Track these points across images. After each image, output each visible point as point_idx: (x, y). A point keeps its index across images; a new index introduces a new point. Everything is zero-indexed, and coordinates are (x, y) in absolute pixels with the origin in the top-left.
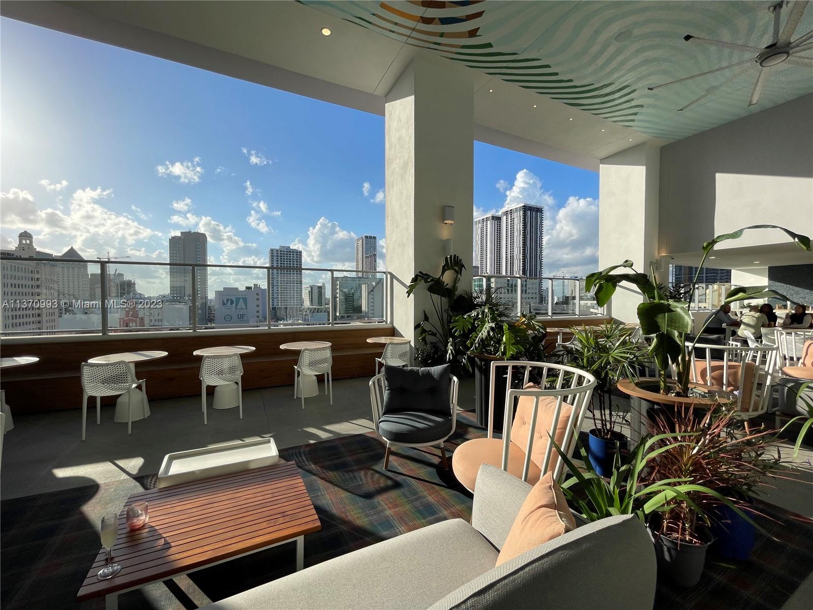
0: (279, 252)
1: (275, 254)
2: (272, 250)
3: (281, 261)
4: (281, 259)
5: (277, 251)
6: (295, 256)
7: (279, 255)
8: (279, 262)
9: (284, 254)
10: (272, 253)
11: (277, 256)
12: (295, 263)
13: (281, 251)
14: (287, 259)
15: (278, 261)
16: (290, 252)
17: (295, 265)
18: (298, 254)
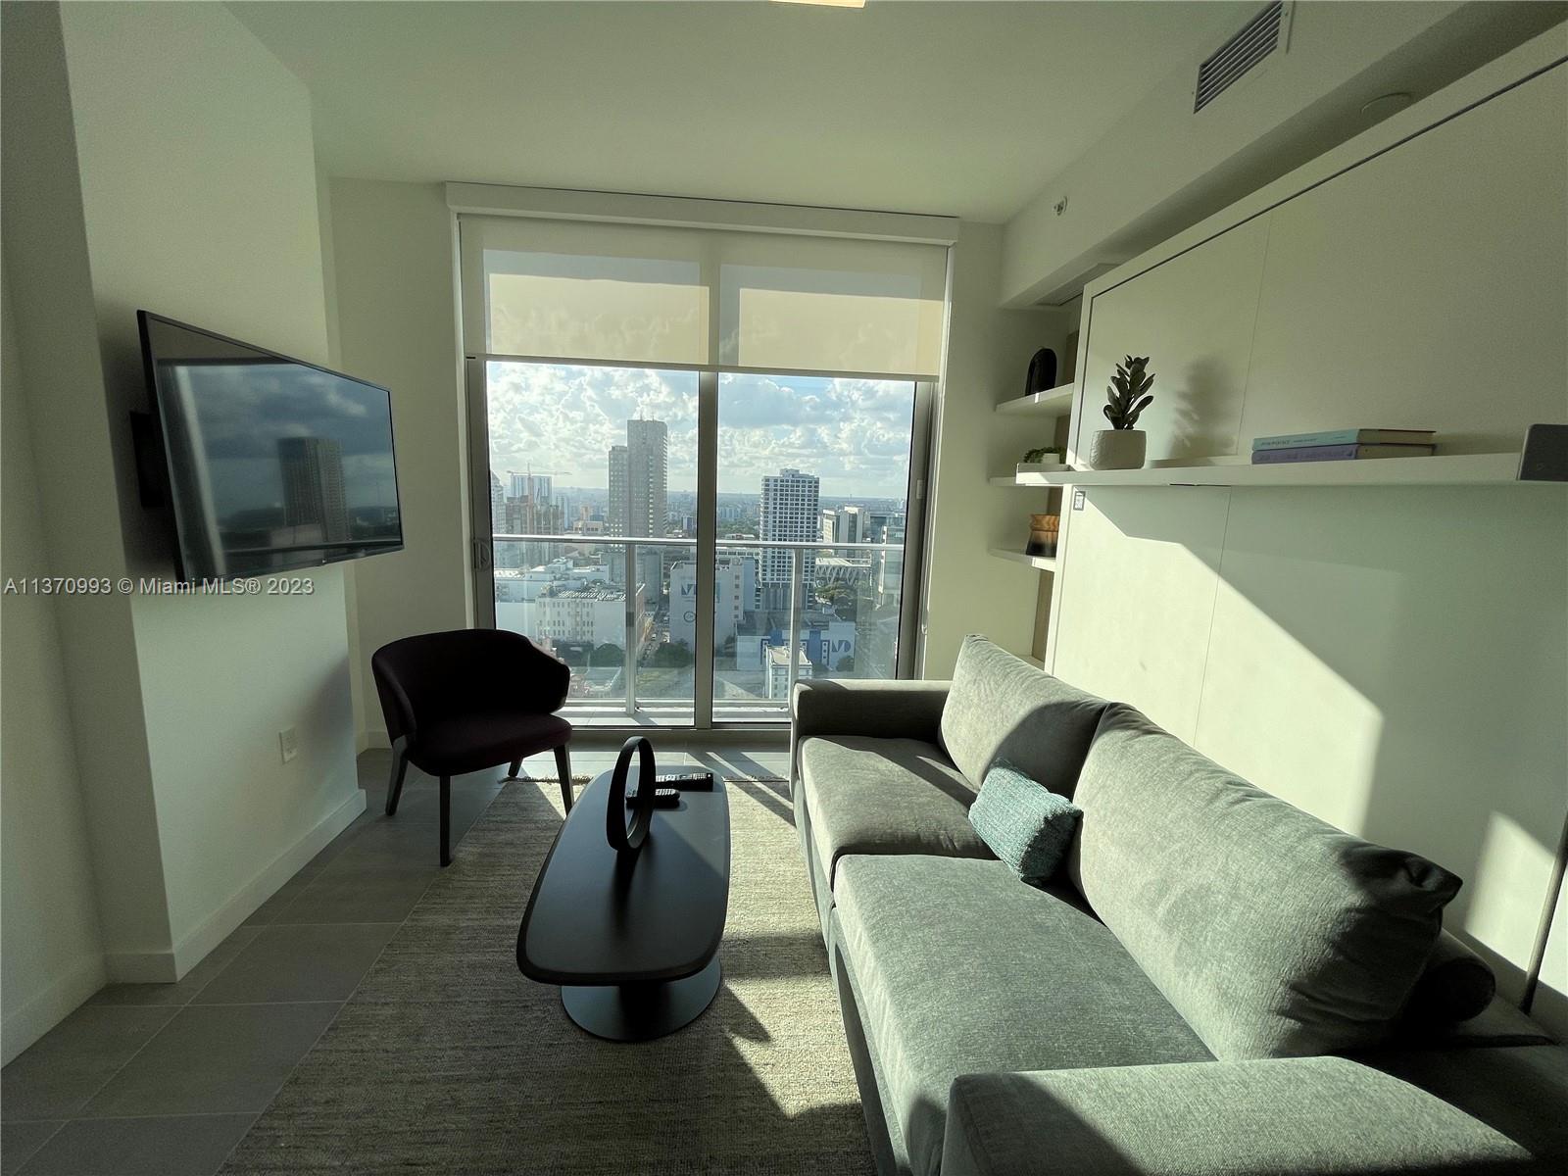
0: (779, 483)
1: (772, 487)
2: (767, 480)
3: (781, 499)
4: (781, 495)
5: (776, 481)
6: (807, 489)
7: (779, 488)
8: (778, 501)
9: (787, 486)
10: (767, 485)
11: (776, 490)
12: (806, 502)
13: (782, 481)
14: (792, 495)
15: (775, 499)
16: (798, 481)
17: (806, 506)
18: (813, 484)
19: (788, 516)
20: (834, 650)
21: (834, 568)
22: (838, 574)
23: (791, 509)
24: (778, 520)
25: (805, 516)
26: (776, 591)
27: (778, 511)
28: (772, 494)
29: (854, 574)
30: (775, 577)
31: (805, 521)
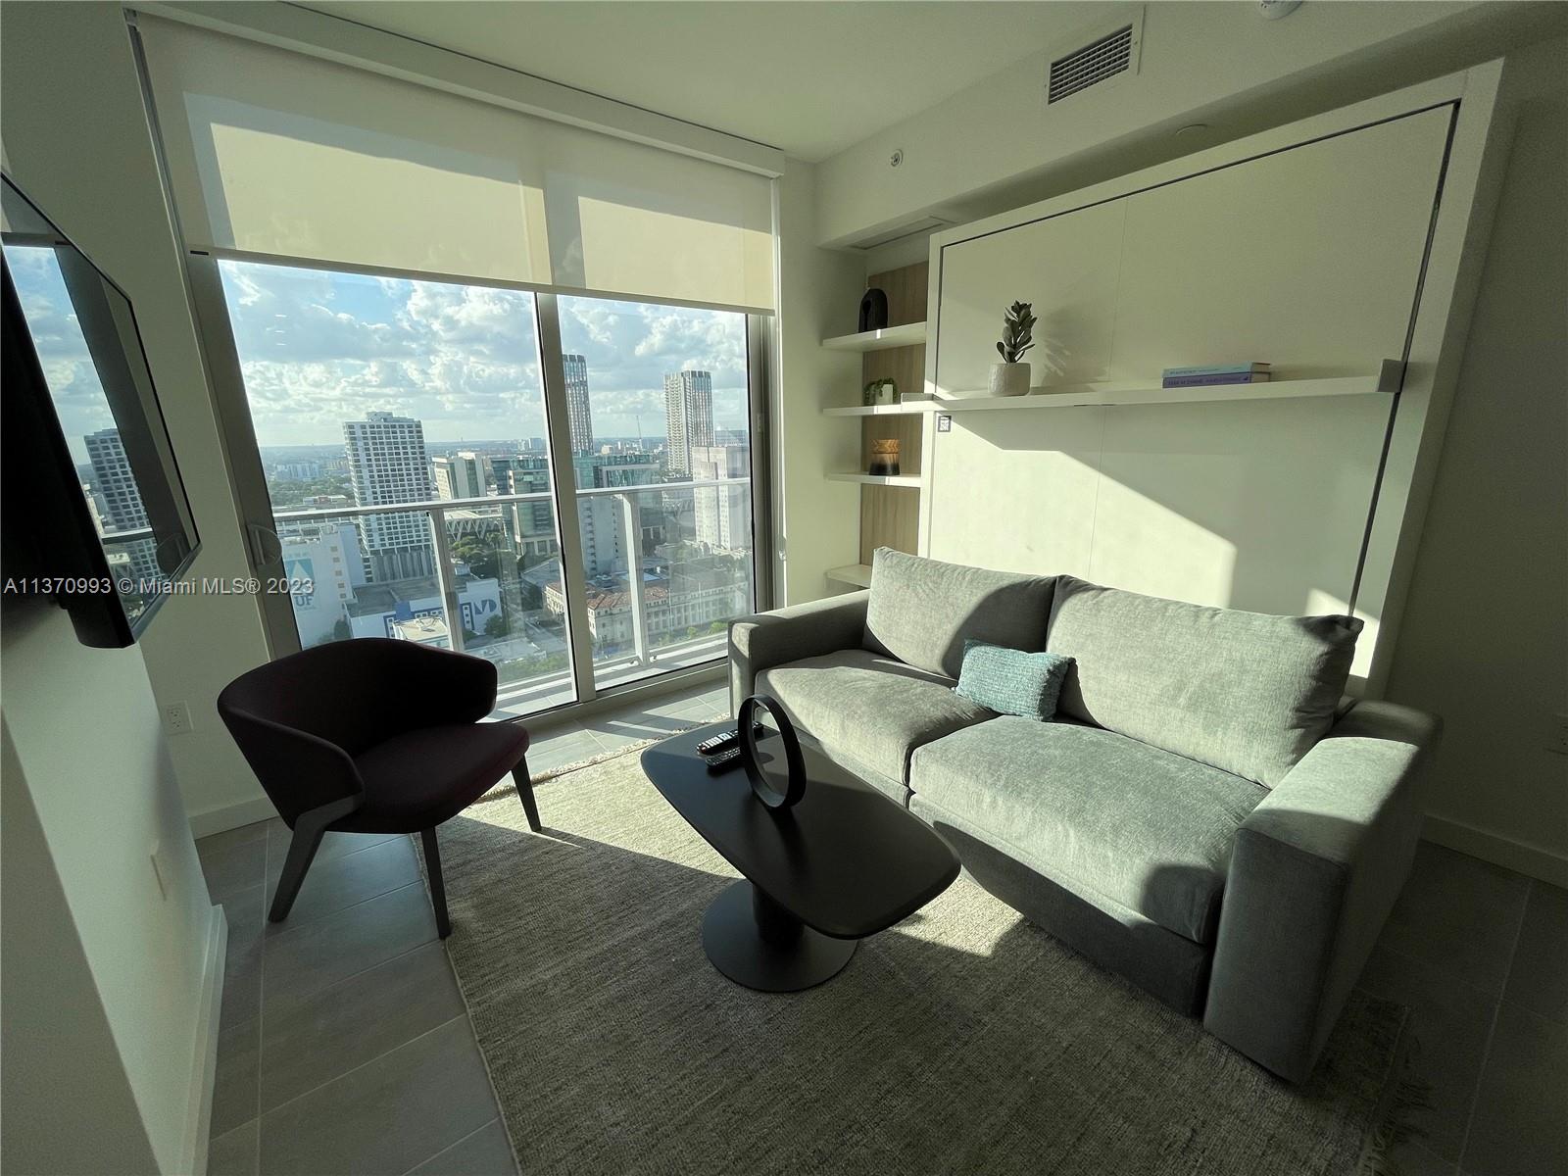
0: (368, 430)
1: (359, 433)
2: (350, 426)
3: (375, 449)
4: (374, 444)
5: (363, 427)
6: (407, 434)
7: (369, 435)
8: (372, 452)
9: (380, 432)
10: (352, 433)
11: (365, 439)
12: (409, 451)
13: (372, 427)
14: (389, 443)
15: (367, 449)
16: (394, 427)
17: (410, 455)
18: (414, 429)
19: (389, 468)
20: (478, 612)
21: (459, 523)
22: (464, 528)
23: (390, 459)
24: (376, 474)
25: (412, 466)
26: (391, 558)
27: (374, 463)
28: (361, 444)
29: (484, 527)
30: (387, 542)
31: (412, 472)
